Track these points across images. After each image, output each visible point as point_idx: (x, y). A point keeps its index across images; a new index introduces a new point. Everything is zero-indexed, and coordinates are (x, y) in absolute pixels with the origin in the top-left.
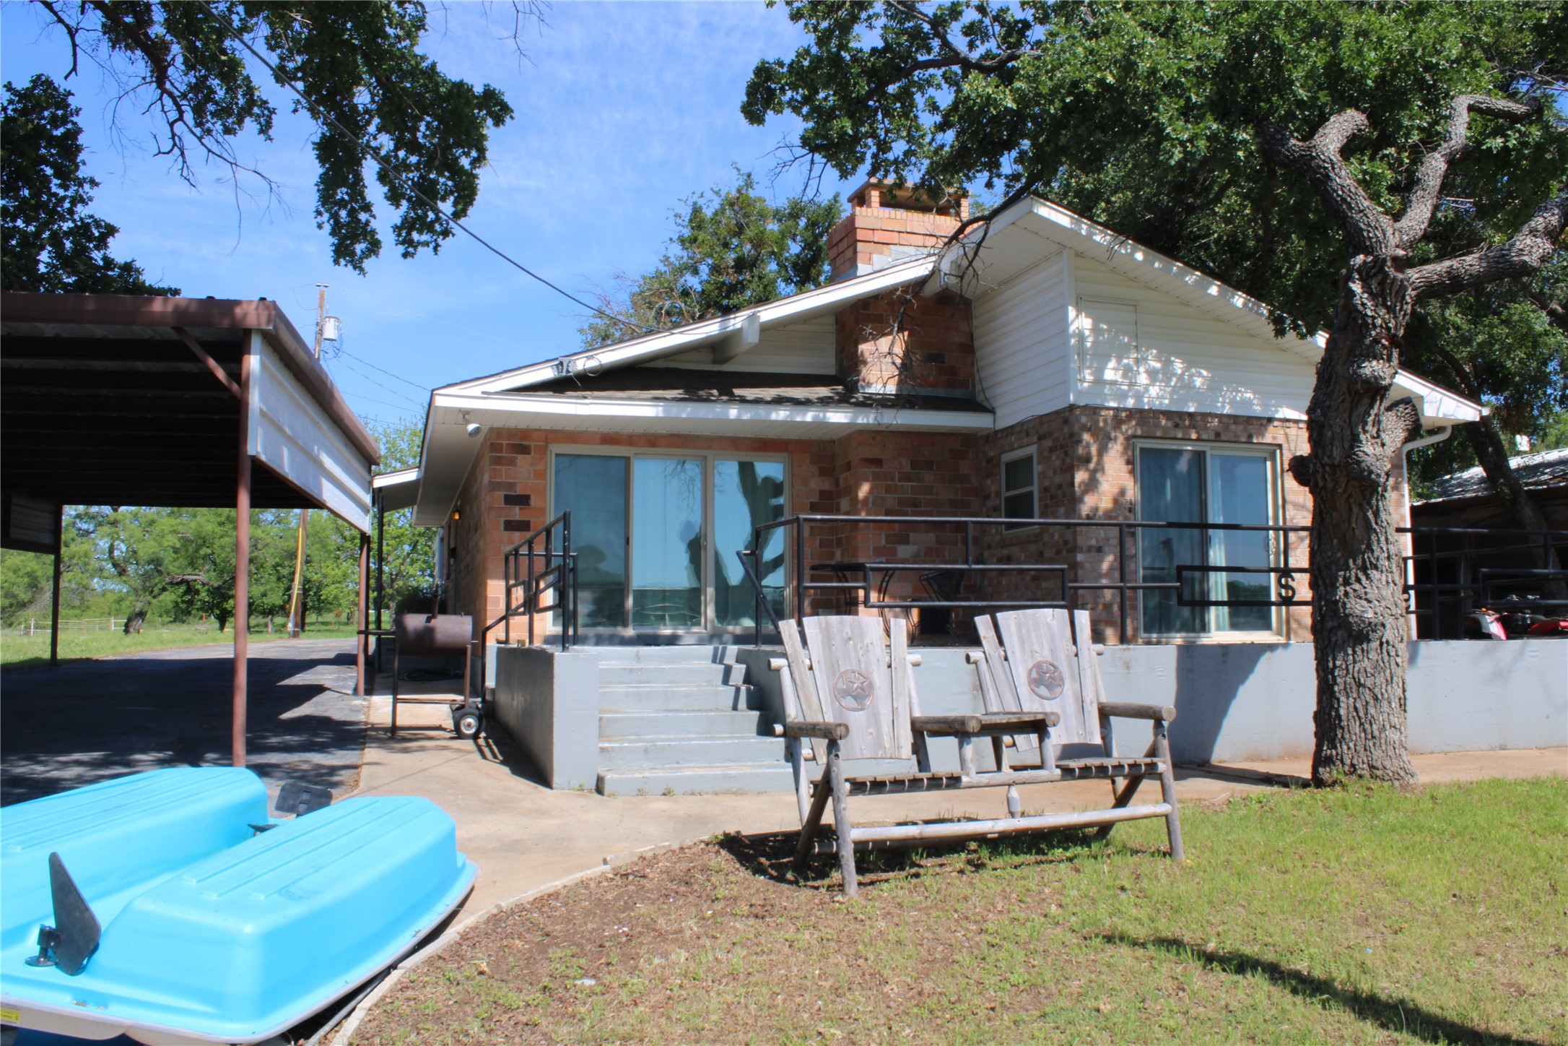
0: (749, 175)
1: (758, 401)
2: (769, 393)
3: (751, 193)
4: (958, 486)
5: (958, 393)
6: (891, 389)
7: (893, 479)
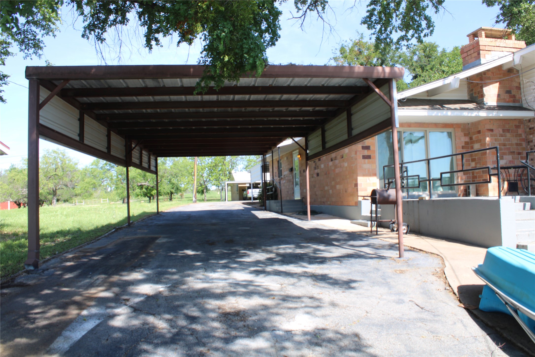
0: (362, 34)
1: (455, 109)
2: (457, 106)
3: (363, 41)
4: (518, 138)
5: (517, 104)
6: (495, 104)
7: (497, 136)
